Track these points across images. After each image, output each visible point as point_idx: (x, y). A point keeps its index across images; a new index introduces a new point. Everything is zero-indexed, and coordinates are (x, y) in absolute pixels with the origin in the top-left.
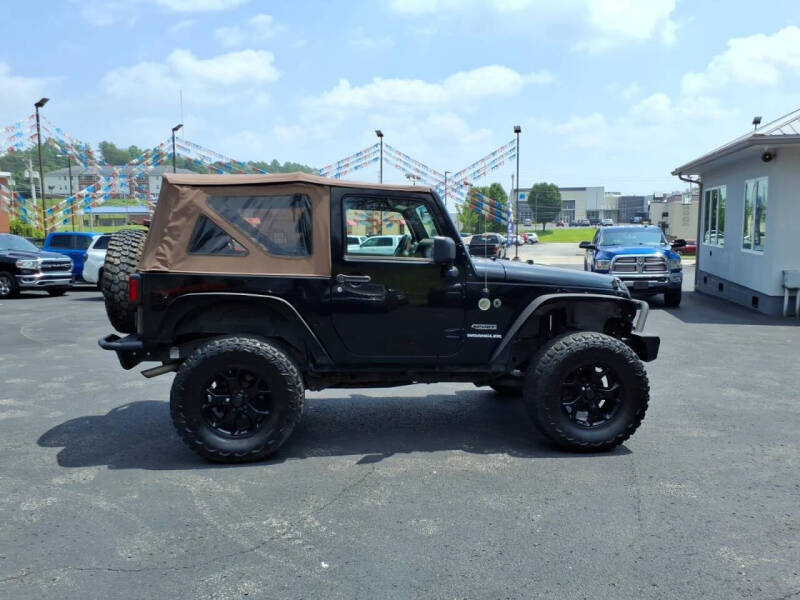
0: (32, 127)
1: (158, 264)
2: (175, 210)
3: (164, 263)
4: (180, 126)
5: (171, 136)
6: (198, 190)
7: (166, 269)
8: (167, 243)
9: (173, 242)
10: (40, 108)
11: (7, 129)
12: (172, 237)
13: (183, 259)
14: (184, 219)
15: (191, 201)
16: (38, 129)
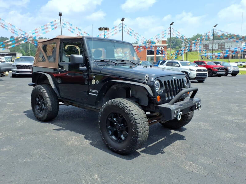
0: (169, 31)
2: (37, 49)
4: (217, 25)
5: (213, 29)
6: (41, 43)
7: (35, 65)
9: (36, 58)
10: (171, 25)
11: (162, 32)
13: (37, 63)
14: (38, 52)
15: (39, 47)
16: (171, 32)
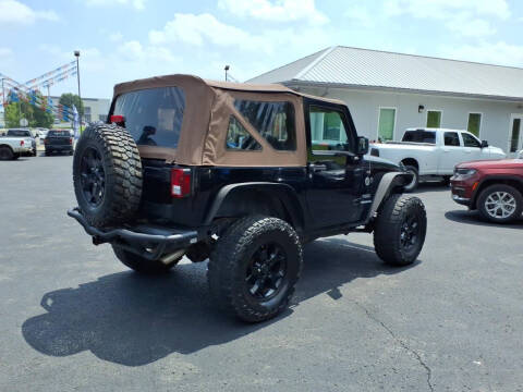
1: (206, 159)
2: (215, 110)
3: (211, 158)
6: (226, 94)
7: (212, 164)
8: (211, 139)
9: (215, 139)
12: (214, 134)
13: (223, 155)
14: (221, 119)
15: (224, 103)
